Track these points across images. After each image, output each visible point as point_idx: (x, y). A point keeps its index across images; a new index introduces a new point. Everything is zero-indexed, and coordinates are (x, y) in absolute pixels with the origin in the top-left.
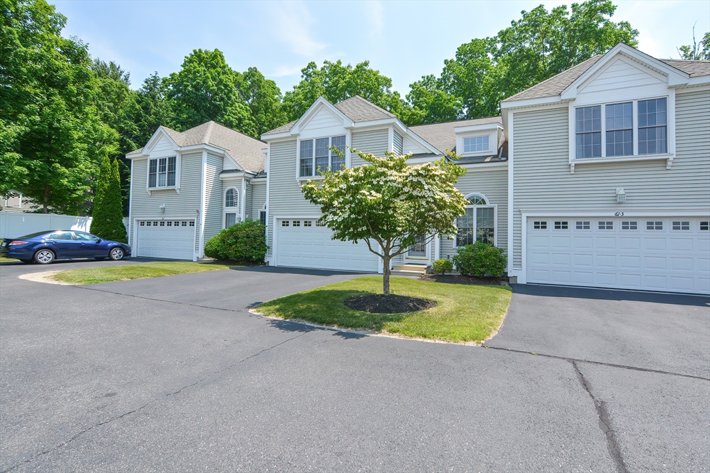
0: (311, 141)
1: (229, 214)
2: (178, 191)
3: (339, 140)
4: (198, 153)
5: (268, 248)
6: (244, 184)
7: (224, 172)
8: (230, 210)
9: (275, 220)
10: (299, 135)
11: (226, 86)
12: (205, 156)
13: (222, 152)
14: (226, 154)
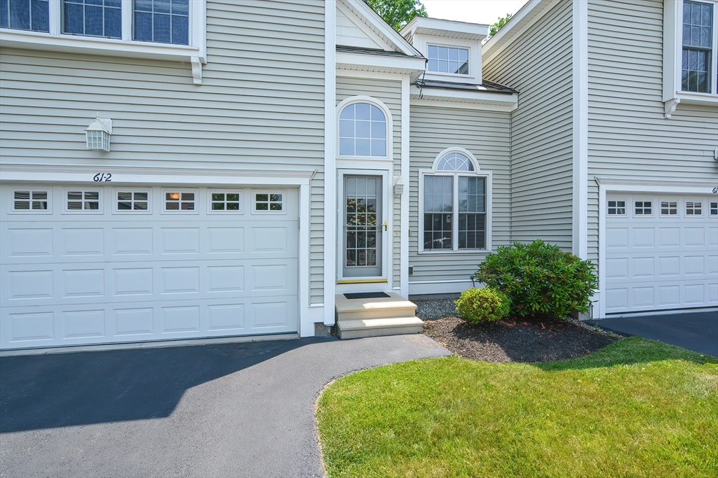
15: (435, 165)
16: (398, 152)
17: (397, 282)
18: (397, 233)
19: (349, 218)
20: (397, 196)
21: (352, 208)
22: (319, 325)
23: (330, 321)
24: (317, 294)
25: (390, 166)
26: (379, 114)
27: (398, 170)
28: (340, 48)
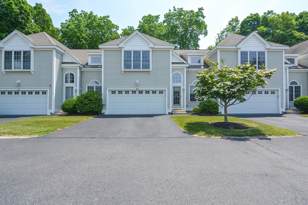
0: (130, 52)
1: (68, 87)
2: (32, 73)
3: (146, 53)
4: (51, 51)
5: (104, 105)
6: (78, 70)
7: (63, 63)
8: (69, 85)
9: (107, 91)
10: (123, 48)
11: (25, 11)
12: (54, 53)
13: (63, 51)
14: (65, 53)
15: (192, 84)
16: (184, 82)
17: (184, 107)
18: (184, 98)
19: (174, 95)
20: (184, 90)
21: (175, 93)
22: (169, 113)
23: (171, 112)
24: (169, 107)
25: (182, 85)
26: (180, 75)
27: (184, 85)
28: (173, 63)
